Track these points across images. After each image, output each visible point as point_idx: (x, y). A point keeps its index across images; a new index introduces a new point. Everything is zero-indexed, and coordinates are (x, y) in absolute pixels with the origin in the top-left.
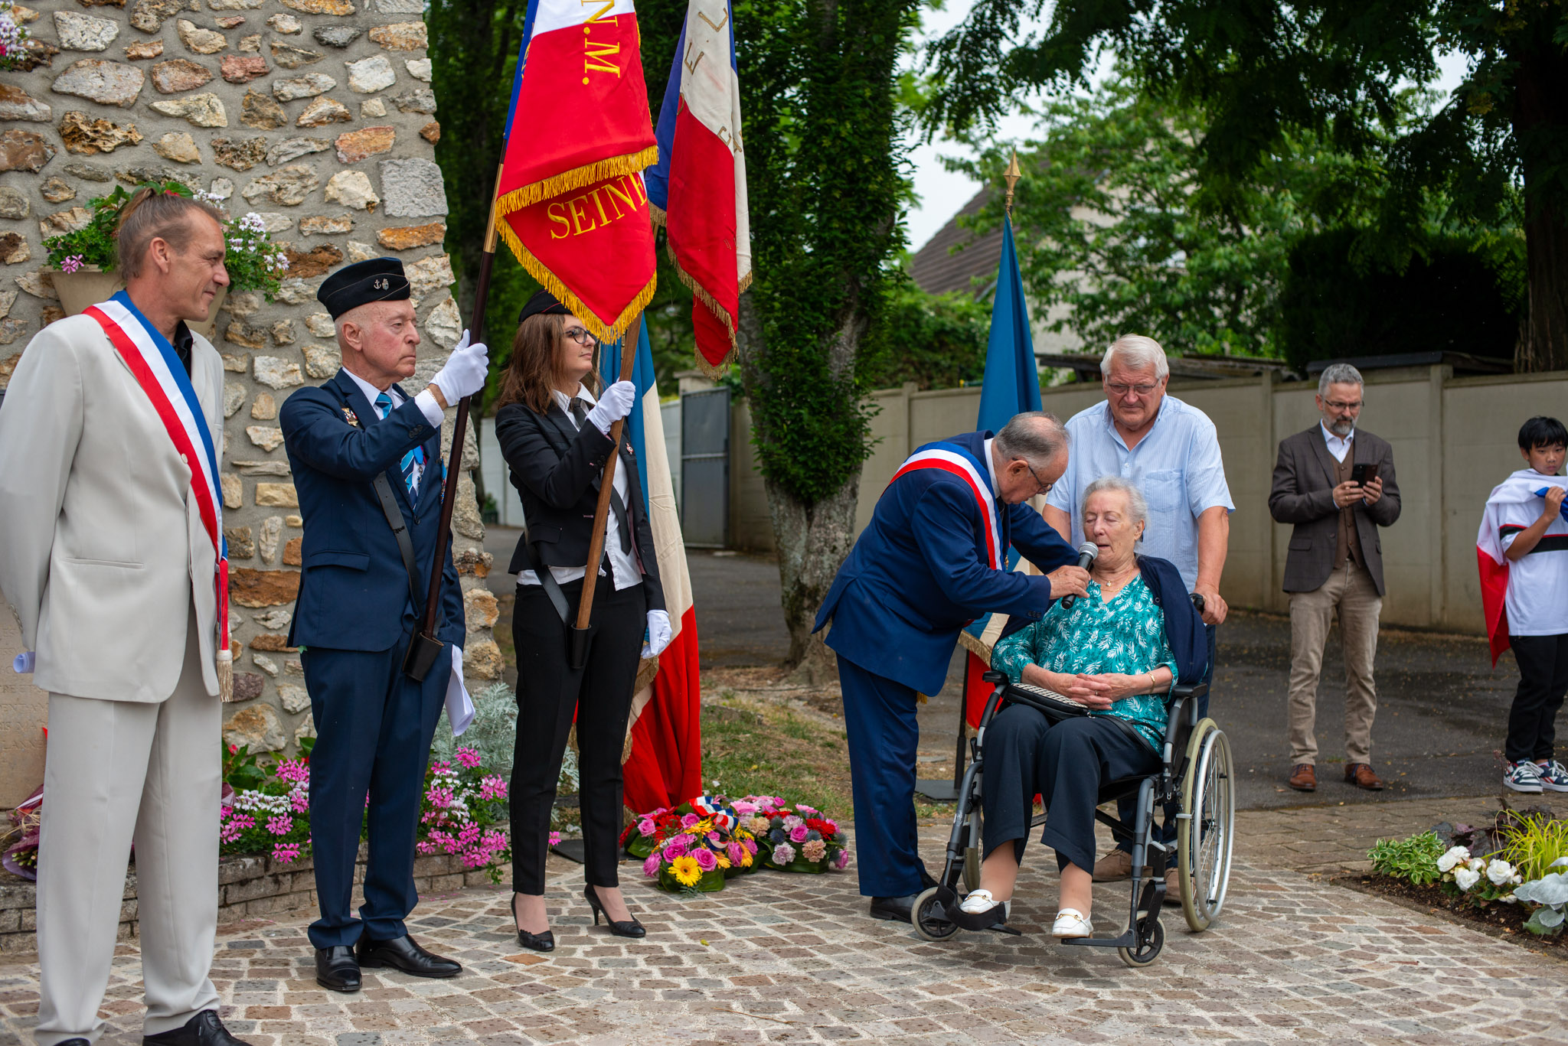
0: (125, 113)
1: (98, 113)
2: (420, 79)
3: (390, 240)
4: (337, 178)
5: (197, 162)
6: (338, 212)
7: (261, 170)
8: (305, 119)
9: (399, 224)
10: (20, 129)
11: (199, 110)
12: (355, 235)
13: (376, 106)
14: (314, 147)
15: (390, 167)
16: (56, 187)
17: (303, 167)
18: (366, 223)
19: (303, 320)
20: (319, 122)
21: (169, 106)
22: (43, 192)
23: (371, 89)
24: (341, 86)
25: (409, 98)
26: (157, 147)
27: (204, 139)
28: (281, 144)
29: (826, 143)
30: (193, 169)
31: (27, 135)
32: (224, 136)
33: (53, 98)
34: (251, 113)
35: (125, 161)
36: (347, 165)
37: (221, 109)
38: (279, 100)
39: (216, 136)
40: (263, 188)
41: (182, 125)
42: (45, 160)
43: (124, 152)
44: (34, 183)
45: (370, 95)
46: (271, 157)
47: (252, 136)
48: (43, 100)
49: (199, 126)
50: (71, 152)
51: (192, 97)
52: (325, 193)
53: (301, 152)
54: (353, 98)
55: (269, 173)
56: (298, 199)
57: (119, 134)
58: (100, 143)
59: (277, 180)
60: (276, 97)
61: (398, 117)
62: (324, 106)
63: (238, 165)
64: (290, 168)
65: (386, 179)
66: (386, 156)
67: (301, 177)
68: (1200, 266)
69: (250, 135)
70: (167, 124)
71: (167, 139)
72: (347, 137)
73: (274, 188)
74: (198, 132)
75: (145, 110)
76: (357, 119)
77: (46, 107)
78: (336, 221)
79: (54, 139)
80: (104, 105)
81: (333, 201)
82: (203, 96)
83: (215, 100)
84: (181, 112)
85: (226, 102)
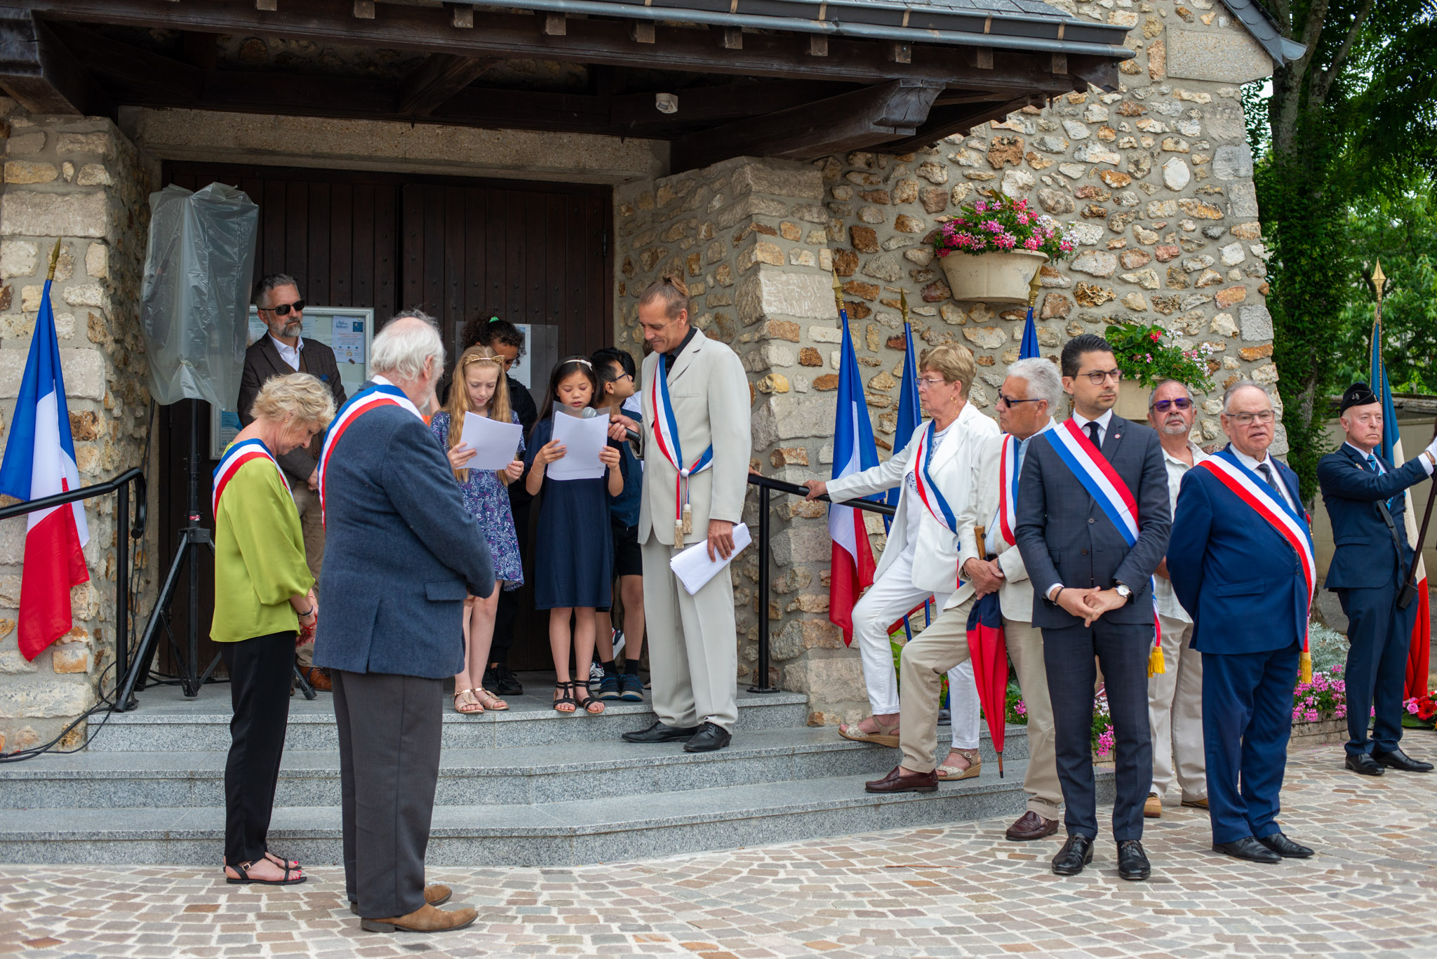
0: (1107, 282)
1: (1093, 282)
2: (1258, 257)
3: (1246, 355)
4: (1217, 318)
5: (1145, 310)
6: (1217, 338)
7: (1177, 314)
8: (1200, 283)
9: (1249, 345)
10: (1056, 292)
11: (1146, 279)
12: (1226, 352)
13: (1236, 274)
14: (1205, 300)
15: (1244, 311)
16: (1075, 327)
17: (1199, 312)
18: (1233, 345)
19: (1201, 404)
20: (1206, 284)
21: (1130, 277)
22: (1068, 331)
23: (1233, 264)
24: (1217, 262)
25: (1252, 269)
26: (1124, 302)
27: (1148, 295)
28: (1189, 299)
29: (1303, 262)
30: (1144, 314)
31: (1060, 296)
32: (1158, 294)
33: (1070, 273)
34: (1172, 279)
35: (1106, 311)
36: (1221, 310)
37: (1157, 278)
38: (1186, 271)
39: (1154, 294)
40: (1179, 325)
41: (1137, 288)
42: (1069, 310)
43: (1108, 304)
44: (1063, 324)
45: (1232, 267)
46: (1183, 306)
47: (1172, 294)
48: (1066, 275)
49: (1146, 289)
50: (1081, 306)
51: (1142, 271)
52: (1210, 327)
53: (1198, 303)
54: (1223, 270)
55: (1181, 316)
56: (1196, 331)
57: (1105, 294)
58: (1095, 300)
59: (1185, 320)
60: (1185, 270)
61: (1247, 280)
62: (1209, 275)
63: (1166, 311)
64: (1193, 313)
65: (1242, 318)
66: (1242, 304)
67: (1198, 318)
68: (1353, 317)
69: (1174, 292)
70: (1129, 287)
71: (1130, 297)
72: (1222, 293)
73: (1185, 325)
74: (1145, 292)
75: (1117, 280)
76: (1225, 282)
77: (1067, 279)
78: (1217, 344)
79: (1071, 298)
80: (1097, 277)
81: (1215, 332)
82: (1147, 270)
83: (1153, 273)
84: (1137, 280)
85: (1159, 273)
